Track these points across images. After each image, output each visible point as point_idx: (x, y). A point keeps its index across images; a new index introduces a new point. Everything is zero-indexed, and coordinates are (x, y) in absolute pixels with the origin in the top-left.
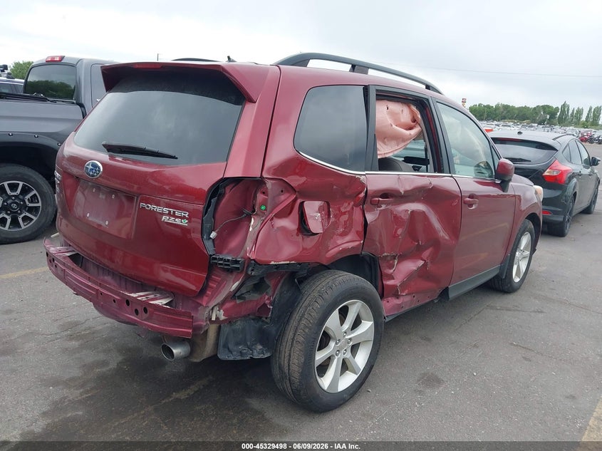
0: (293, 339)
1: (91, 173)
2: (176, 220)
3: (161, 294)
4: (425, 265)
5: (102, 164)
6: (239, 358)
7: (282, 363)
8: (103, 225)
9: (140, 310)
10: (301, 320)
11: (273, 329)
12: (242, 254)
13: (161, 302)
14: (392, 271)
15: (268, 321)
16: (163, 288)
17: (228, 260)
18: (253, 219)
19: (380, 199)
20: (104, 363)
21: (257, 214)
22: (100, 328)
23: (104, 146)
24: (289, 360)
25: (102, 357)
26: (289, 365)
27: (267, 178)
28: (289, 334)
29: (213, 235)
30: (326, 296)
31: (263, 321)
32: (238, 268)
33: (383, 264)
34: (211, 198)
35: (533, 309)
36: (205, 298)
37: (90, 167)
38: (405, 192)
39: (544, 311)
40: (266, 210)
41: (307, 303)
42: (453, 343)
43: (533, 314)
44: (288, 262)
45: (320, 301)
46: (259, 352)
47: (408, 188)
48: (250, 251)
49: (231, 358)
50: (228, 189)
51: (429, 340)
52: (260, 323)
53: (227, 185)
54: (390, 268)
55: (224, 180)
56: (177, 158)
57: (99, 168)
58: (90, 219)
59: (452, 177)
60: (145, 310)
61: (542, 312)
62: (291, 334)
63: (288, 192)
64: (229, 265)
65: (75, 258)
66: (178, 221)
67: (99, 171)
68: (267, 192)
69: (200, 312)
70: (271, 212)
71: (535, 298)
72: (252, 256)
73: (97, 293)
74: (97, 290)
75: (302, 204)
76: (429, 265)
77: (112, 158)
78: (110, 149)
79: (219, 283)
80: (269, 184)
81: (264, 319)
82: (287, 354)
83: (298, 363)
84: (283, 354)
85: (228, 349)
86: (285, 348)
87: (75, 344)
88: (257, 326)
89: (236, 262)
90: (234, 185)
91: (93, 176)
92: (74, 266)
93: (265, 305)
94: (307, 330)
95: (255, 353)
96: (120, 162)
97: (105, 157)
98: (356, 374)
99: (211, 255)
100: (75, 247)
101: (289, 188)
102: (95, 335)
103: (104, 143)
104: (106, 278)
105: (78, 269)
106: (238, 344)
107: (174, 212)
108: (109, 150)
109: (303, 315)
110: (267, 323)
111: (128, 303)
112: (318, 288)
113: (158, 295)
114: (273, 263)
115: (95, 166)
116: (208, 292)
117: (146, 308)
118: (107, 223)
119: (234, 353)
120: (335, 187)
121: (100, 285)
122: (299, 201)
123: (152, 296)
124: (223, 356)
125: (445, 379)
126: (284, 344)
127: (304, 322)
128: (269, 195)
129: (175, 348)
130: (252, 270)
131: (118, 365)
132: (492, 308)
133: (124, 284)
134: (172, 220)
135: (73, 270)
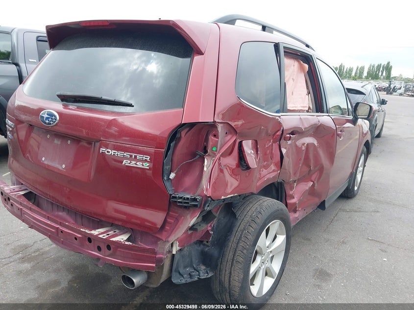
0: (233, 260)
1: (47, 121)
2: (138, 163)
3: (119, 230)
4: (313, 186)
5: (57, 112)
6: (189, 280)
7: (223, 280)
8: (60, 168)
9: (104, 247)
10: (238, 242)
11: (215, 252)
12: (199, 192)
13: (122, 238)
14: (292, 192)
15: (209, 244)
16: (120, 223)
17: (188, 198)
18: (206, 159)
19: (291, 136)
20: (56, 283)
21: (209, 155)
22: (48, 249)
23: (59, 96)
24: (230, 277)
25: (53, 277)
26: (229, 282)
27: (218, 122)
28: (229, 255)
29: (172, 176)
30: (258, 221)
31: (204, 245)
32: (196, 206)
33: (287, 187)
34: (171, 141)
35: (371, 210)
36: (164, 233)
37: (46, 116)
38: (305, 129)
39: (379, 210)
40: (216, 151)
41: (242, 227)
42: (327, 242)
43: (373, 214)
44: (232, 195)
45: (253, 225)
46: (204, 273)
47: (306, 126)
48: (206, 188)
49: (183, 281)
50: (183, 133)
51: (309, 240)
52: (202, 246)
53: (183, 130)
54: (291, 190)
55: (182, 126)
56: (133, 106)
57: (55, 117)
58: (46, 163)
59: (329, 116)
60: (109, 247)
61: (378, 212)
62: (231, 254)
63: (231, 133)
64: (188, 203)
65: (29, 196)
66: (139, 165)
67: (56, 119)
68: (218, 134)
69: (159, 246)
70: (219, 153)
71: (370, 201)
72: (209, 194)
73: (57, 231)
74: (58, 228)
75: (241, 143)
76: (316, 185)
77: (65, 107)
78: (64, 99)
79: (176, 218)
80: (220, 128)
81: (205, 243)
82: (227, 272)
83: (238, 280)
84: (224, 272)
85: (179, 273)
86: (226, 267)
87: (27, 266)
88: (200, 249)
89: (195, 200)
90: (188, 129)
91: (49, 124)
92: (30, 204)
93: (208, 231)
94: (245, 251)
95: (201, 274)
96: (73, 110)
97: (59, 106)
98: (274, 278)
99: (171, 195)
100: (28, 185)
101: (232, 130)
102: (44, 256)
103: (59, 93)
104: (60, 213)
105: (34, 207)
106: (185, 267)
107: (136, 157)
108: (62, 100)
109: (240, 238)
110: (208, 246)
111: (90, 240)
112: (250, 214)
113: (117, 231)
114: (223, 197)
115: (51, 115)
116: (167, 227)
117: (109, 246)
118: (64, 166)
119: (185, 276)
120: (262, 127)
121: (61, 224)
122: (238, 141)
123: (111, 233)
124: (176, 280)
125: (333, 273)
126: (224, 264)
127: (241, 244)
128: (220, 138)
129: (134, 277)
130: (208, 206)
131: (68, 284)
132: (344, 210)
133: (79, 219)
134: (133, 164)
135: (30, 209)
